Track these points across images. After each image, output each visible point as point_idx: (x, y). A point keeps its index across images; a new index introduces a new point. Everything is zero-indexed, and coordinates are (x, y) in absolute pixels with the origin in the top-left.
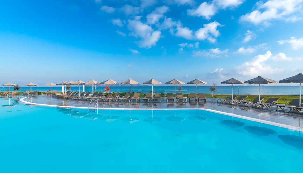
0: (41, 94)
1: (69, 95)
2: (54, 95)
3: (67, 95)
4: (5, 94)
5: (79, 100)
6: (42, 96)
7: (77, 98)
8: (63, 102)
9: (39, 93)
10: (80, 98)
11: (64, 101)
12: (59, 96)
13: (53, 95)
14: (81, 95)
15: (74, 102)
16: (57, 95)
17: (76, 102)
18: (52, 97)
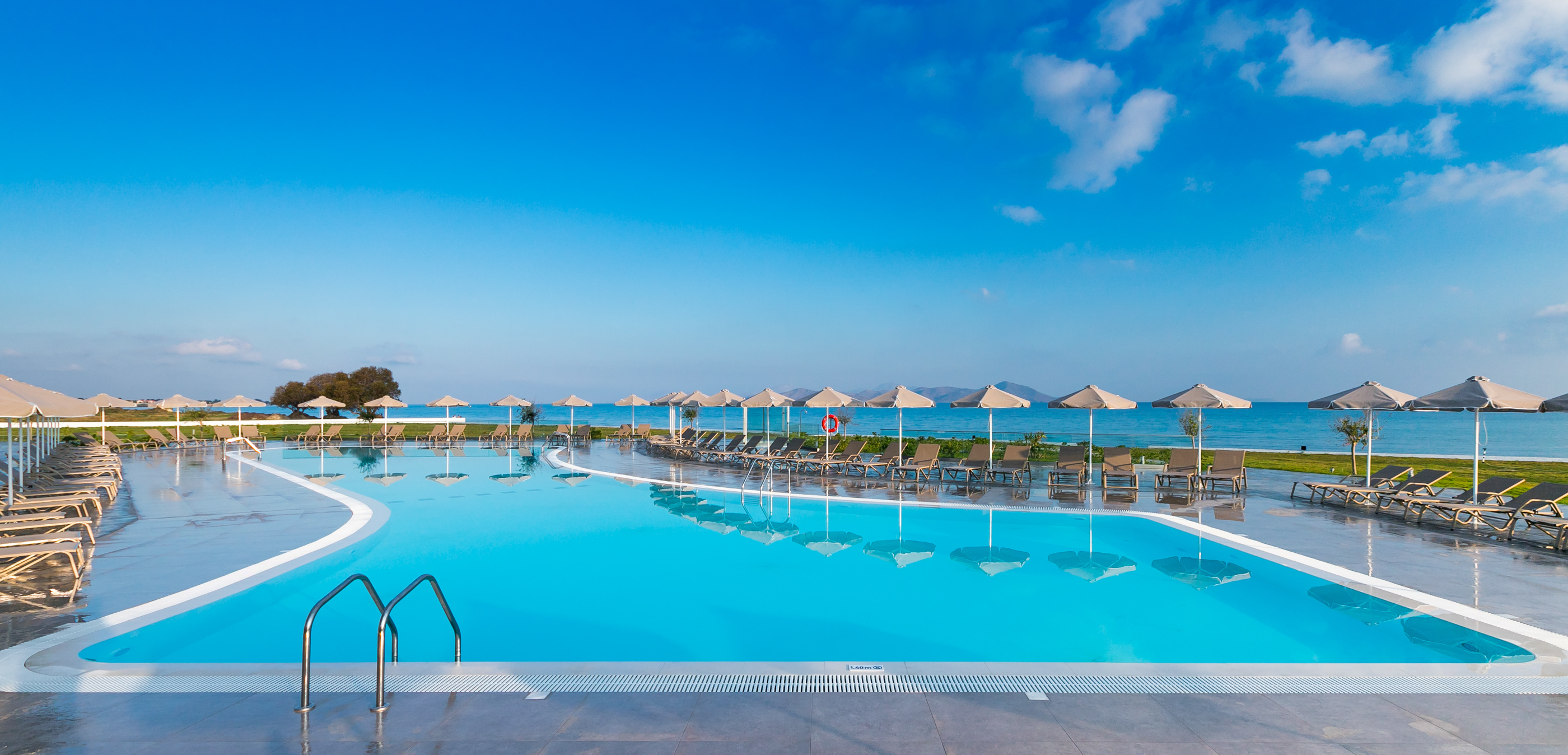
0: (599, 439)
1: (691, 443)
2: (643, 444)
3: (684, 443)
4: (499, 437)
5: (720, 464)
6: (605, 444)
7: (716, 458)
8: (673, 469)
9: (596, 435)
10: (727, 456)
11: (675, 465)
12: (658, 446)
13: (639, 442)
14: (730, 448)
15: (705, 471)
16: (652, 442)
17: (712, 473)
18: (637, 450)
